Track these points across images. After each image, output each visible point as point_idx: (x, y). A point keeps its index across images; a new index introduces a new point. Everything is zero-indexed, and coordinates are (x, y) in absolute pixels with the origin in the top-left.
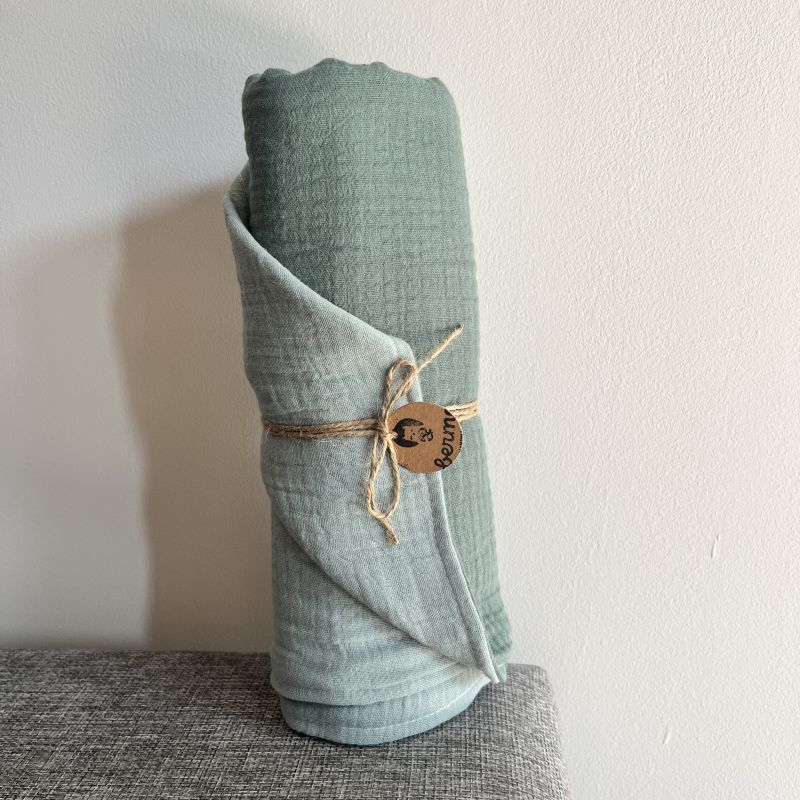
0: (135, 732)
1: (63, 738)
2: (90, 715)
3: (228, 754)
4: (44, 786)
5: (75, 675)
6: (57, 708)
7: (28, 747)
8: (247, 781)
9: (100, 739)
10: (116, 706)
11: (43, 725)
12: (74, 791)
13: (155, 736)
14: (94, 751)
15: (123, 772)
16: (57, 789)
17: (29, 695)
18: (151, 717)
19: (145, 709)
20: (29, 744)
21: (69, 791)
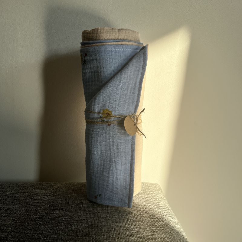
0: (62, 200)
1: (42, 202)
2: (47, 197)
3: (89, 204)
4: (43, 213)
5: (38, 188)
6: (37, 196)
7: (34, 205)
8: (96, 209)
9: (53, 202)
10: (53, 194)
11: (35, 200)
12: (52, 214)
13: (67, 201)
14: (53, 205)
15: (63, 209)
16: (47, 213)
17: (27, 193)
18: (64, 197)
19: (62, 195)
20: (34, 204)
21: (50, 214)
